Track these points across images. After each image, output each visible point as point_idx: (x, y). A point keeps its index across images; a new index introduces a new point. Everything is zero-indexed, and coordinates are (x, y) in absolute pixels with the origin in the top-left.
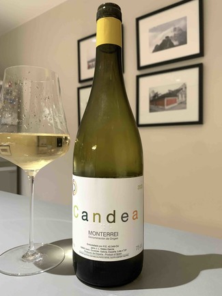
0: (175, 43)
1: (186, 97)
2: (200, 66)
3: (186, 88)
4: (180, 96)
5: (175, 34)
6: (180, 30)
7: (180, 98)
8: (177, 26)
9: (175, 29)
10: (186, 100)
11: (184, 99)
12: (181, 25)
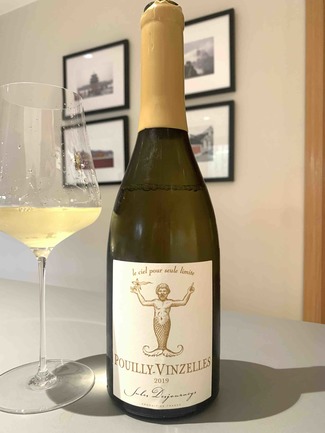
0: (199, 71)
1: (212, 144)
2: (231, 105)
3: (212, 133)
4: (205, 143)
5: (198, 60)
6: (205, 54)
7: (205, 147)
8: (201, 49)
9: (198, 53)
10: (212, 150)
11: (210, 148)
12: (206, 48)
